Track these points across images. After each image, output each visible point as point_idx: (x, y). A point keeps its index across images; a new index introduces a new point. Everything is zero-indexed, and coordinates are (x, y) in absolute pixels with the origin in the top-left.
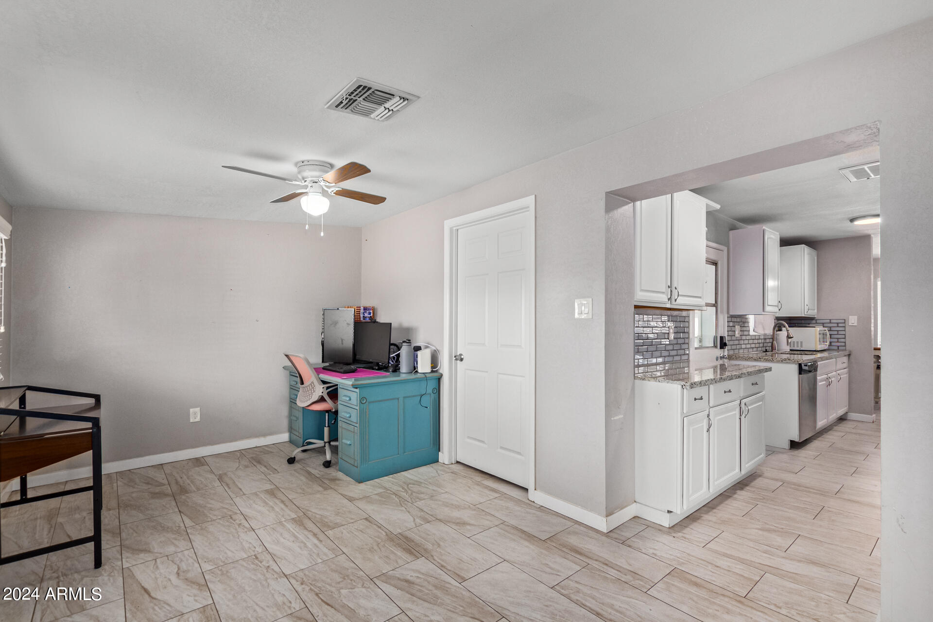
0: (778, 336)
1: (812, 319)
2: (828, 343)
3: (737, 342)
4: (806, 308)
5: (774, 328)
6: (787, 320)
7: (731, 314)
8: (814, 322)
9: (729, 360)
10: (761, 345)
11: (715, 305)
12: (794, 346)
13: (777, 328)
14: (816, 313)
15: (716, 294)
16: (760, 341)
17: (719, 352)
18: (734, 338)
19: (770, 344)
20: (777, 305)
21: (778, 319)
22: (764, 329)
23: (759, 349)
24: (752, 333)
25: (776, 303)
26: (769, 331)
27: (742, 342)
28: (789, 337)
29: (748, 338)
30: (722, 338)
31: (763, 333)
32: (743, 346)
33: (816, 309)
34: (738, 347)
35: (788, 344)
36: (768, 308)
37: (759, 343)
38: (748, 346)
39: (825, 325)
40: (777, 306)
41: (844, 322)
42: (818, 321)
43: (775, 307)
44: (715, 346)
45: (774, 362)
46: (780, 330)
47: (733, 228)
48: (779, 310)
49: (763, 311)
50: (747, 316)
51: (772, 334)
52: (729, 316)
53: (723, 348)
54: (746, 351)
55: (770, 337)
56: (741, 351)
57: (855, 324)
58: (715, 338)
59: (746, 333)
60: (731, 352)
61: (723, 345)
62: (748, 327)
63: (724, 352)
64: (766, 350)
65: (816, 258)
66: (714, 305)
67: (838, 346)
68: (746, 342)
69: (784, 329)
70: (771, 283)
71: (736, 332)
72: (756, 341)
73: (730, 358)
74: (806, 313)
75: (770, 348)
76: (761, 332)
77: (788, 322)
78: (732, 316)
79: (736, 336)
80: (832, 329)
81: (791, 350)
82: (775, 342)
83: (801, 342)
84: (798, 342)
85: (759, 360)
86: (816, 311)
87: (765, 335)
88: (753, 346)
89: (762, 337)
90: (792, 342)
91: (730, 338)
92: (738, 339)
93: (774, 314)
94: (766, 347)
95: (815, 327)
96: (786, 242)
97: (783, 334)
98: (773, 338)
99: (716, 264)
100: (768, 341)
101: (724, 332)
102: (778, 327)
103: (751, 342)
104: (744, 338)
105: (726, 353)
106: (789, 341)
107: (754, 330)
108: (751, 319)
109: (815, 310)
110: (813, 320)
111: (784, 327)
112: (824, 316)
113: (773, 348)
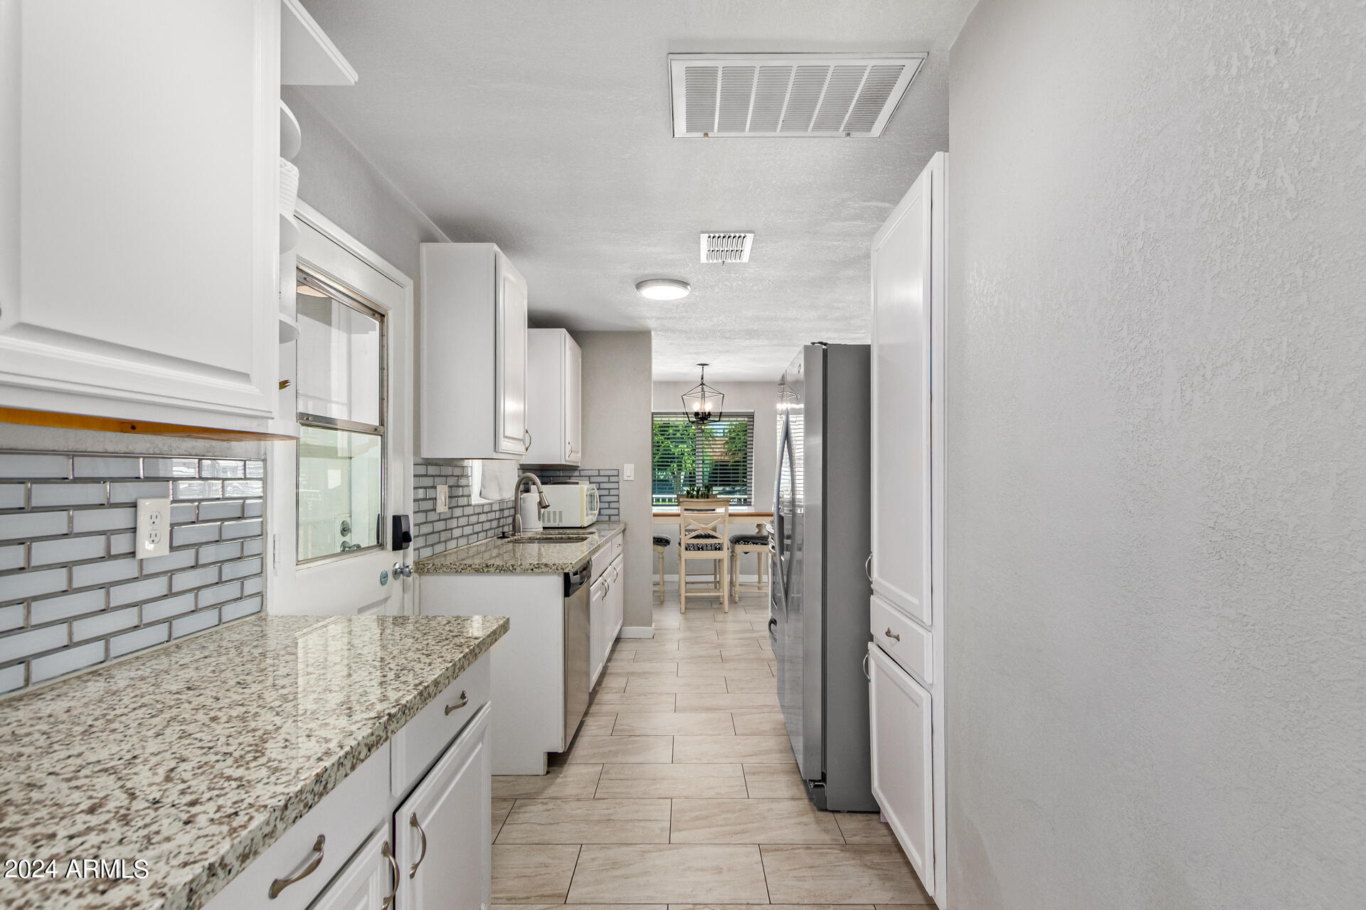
0: (524, 502)
1: (573, 468)
2: (596, 512)
3: (440, 526)
4: (568, 448)
5: (518, 487)
6: (537, 470)
7: (426, 454)
8: (577, 473)
9: (420, 574)
10: (495, 524)
11: (379, 430)
12: (549, 521)
13: (522, 487)
14: (580, 459)
15: (381, 399)
16: (492, 516)
17: (390, 559)
18: (432, 516)
19: (510, 520)
20: (521, 437)
21: (524, 468)
22: (500, 489)
23: (490, 533)
24: (476, 499)
25: (520, 434)
26: (509, 494)
27: (454, 523)
28: (542, 505)
29: (468, 511)
30: (397, 520)
31: (498, 498)
32: (457, 533)
33: (580, 451)
34: (444, 536)
35: (539, 518)
36: (505, 445)
37: (491, 521)
38: (468, 530)
39: (593, 479)
40: (522, 440)
41: (616, 474)
42: (583, 473)
43: (517, 442)
44: (380, 545)
45: (518, 574)
46: (527, 491)
47: (429, 238)
48: (527, 450)
49: (495, 451)
50: (466, 463)
51: (514, 499)
52: (420, 461)
53: (401, 548)
54: (463, 541)
55: (510, 505)
56: (452, 544)
57: (632, 478)
58: (380, 520)
59: (463, 501)
60: (426, 553)
61: (401, 540)
62: (468, 486)
63: (405, 556)
64: (503, 533)
65: (580, 360)
66: (375, 431)
67: (610, 516)
68: (463, 521)
69: (533, 488)
70: (511, 406)
71: (439, 502)
72: (483, 518)
73: (421, 568)
74: (567, 459)
75: (511, 526)
76: (495, 496)
77: (539, 474)
78: (428, 462)
79: (438, 511)
80: (603, 486)
81: (544, 528)
82: (518, 516)
83: (560, 512)
84: (555, 512)
85: (486, 570)
86: (580, 454)
87: (501, 502)
88: (478, 528)
89: (496, 507)
90: (546, 515)
91: (421, 518)
92: (442, 517)
93: (517, 457)
94: (503, 526)
95: (578, 483)
96: (538, 321)
97: (532, 498)
98: (516, 507)
99: (383, 316)
100: (506, 513)
101: (402, 502)
102: (524, 486)
103: (473, 519)
104: (458, 512)
105: (410, 562)
106: (542, 512)
107: (480, 494)
108: (476, 470)
109: (578, 452)
110: (576, 470)
111: (534, 484)
112: (590, 464)
113: (515, 529)
